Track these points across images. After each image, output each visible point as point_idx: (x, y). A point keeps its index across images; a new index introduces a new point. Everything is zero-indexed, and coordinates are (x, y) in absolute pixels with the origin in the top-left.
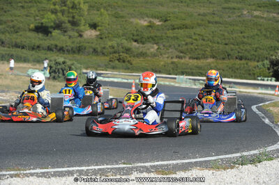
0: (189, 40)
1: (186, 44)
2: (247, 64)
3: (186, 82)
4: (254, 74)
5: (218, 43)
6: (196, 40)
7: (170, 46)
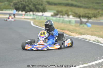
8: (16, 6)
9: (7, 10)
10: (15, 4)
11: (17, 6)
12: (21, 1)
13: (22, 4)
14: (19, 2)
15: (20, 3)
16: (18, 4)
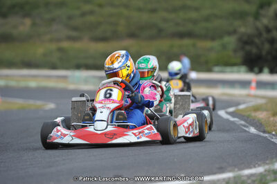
0: (87, 8)
1: (84, 14)
2: (194, 45)
3: (86, 81)
4: (207, 62)
5: (140, 10)
6: (100, 6)
7: (53, 20)
8: (248, 48)
9: (228, 69)
10: (245, 42)
11: (254, 51)
12: (268, 30)
13: (272, 41)
14: (260, 35)
15: (265, 35)
16: (257, 40)
